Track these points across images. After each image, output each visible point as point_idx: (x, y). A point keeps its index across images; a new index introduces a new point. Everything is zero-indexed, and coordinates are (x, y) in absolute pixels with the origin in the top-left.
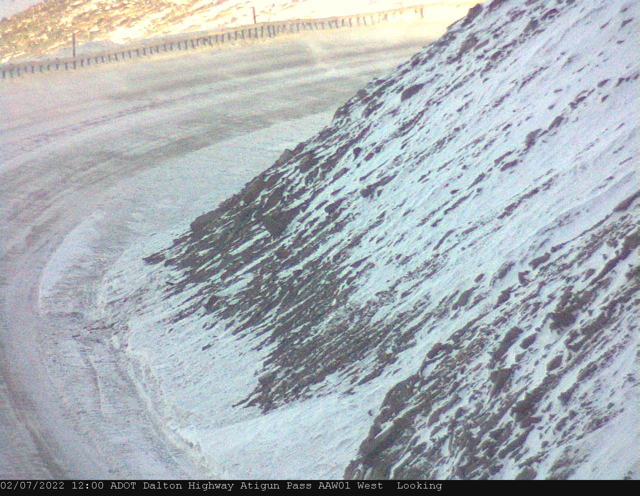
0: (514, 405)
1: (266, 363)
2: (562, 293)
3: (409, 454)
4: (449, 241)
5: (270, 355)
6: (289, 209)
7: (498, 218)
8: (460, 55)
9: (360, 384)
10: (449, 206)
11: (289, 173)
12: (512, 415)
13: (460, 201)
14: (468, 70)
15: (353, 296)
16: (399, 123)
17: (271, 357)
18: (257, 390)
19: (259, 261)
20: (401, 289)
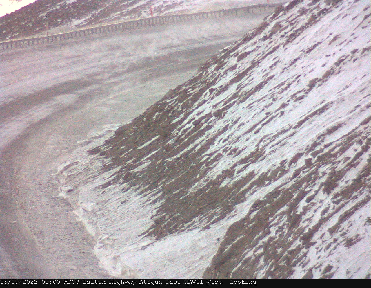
0: (302, 235)
1: (158, 211)
2: (330, 171)
3: (240, 264)
4: (264, 141)
5: (160, 206)
6: (172, 123)
7: (293, 128)
8: (271, 35)
9: (212, 223)
10: (265, 121)
11: (172, 102)
12: (300, 241)
13: (271, 119)
14: (275, 43)
15: (209, 173)
16: (236, 74)
17: (161, 208)
18: (152, 227)
19: (154, 153)
20: (237, 168)
